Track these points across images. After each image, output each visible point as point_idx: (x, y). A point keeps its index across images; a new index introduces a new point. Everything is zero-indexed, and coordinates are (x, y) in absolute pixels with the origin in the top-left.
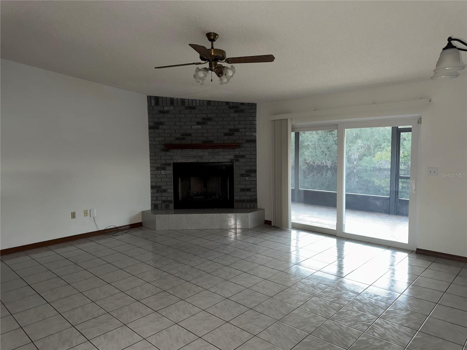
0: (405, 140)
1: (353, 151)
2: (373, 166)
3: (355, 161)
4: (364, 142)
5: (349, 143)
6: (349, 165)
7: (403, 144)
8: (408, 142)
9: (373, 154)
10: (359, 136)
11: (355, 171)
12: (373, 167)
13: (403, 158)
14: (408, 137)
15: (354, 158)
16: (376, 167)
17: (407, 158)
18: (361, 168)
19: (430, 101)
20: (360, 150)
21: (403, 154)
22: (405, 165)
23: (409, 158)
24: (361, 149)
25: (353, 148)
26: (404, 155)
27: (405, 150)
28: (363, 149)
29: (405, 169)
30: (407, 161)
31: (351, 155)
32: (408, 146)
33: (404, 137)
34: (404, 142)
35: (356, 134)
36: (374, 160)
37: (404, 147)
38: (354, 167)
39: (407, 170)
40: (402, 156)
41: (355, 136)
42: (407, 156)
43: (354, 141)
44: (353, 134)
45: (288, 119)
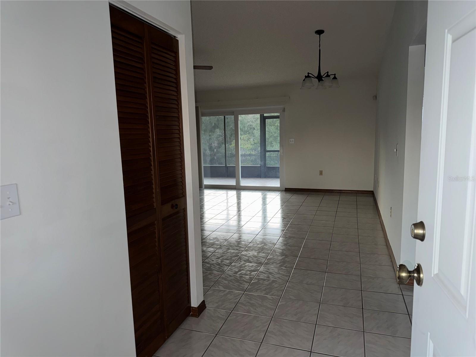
0: (255, 129)
1: (213, 139)
2: (231, 152)
3: (215, 148)
4: (221, 131)
5: (209, 133)
6: (210, 153)
7: (253, 133)
8: (257, 131)
9: (230, 142)
10: (217, 126)
11: (215, 158)
12: (231, 154)
13: (254, 145)
14: (257, 127)
15: (214, 146)
16: (233, 153)
17: (257, 145)
18: (221, 154)
19: (289, 98)
20: (218, 139)
21: (253, 141)
22: (255, 151)
23: (258, 145)
24: (220, 137)
25: (213, 136)
26: (254, 143)
27: (255, 138)
28: (221, 137)
29: (256, 154)
30: (257, 147)
31: (211, 143)
32: (257, 135)
33: (254, 126)
34: (254, 131)
35: (214, 124)
36: (231, 147)
37: (254, 135)
38: (215, 154)
39: (257, 155)
40: (253, 143)
41: (214, 126)
42: (256, 143)
43: (213, 131)
44: (212, 124)
45: (198, 107)
